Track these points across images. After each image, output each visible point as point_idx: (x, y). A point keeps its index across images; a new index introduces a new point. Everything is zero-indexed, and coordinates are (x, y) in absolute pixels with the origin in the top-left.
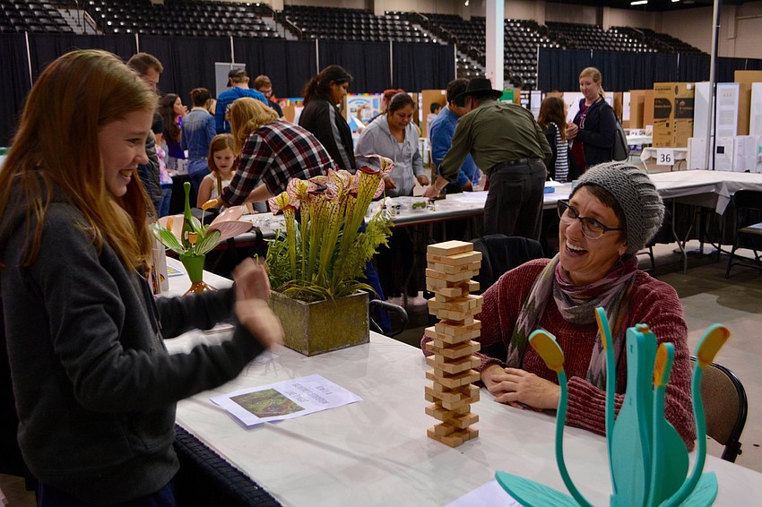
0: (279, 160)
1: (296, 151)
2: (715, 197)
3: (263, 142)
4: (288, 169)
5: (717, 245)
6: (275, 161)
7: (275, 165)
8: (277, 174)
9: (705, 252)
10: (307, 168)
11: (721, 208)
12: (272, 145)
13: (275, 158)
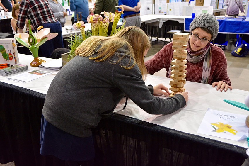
0: (31, 11)
1: (38, 9)
2: (158, 23)
3: (27, 3)
4: (34, 15)
5: (157, 38)
6: (30, 11)
7: (30, 12)
8: (30, 16)
9: (153, 40)
10: (42, 15)
11: (160, 26)
12: (30, 5)
13: (30, 10)
